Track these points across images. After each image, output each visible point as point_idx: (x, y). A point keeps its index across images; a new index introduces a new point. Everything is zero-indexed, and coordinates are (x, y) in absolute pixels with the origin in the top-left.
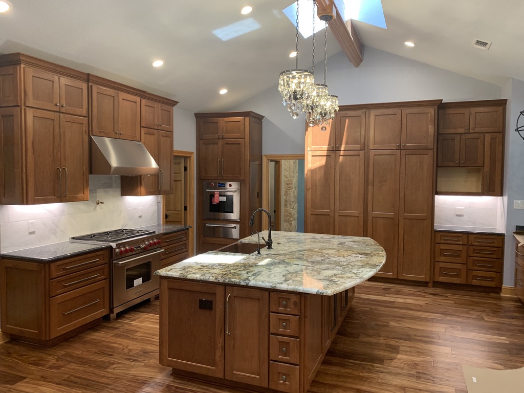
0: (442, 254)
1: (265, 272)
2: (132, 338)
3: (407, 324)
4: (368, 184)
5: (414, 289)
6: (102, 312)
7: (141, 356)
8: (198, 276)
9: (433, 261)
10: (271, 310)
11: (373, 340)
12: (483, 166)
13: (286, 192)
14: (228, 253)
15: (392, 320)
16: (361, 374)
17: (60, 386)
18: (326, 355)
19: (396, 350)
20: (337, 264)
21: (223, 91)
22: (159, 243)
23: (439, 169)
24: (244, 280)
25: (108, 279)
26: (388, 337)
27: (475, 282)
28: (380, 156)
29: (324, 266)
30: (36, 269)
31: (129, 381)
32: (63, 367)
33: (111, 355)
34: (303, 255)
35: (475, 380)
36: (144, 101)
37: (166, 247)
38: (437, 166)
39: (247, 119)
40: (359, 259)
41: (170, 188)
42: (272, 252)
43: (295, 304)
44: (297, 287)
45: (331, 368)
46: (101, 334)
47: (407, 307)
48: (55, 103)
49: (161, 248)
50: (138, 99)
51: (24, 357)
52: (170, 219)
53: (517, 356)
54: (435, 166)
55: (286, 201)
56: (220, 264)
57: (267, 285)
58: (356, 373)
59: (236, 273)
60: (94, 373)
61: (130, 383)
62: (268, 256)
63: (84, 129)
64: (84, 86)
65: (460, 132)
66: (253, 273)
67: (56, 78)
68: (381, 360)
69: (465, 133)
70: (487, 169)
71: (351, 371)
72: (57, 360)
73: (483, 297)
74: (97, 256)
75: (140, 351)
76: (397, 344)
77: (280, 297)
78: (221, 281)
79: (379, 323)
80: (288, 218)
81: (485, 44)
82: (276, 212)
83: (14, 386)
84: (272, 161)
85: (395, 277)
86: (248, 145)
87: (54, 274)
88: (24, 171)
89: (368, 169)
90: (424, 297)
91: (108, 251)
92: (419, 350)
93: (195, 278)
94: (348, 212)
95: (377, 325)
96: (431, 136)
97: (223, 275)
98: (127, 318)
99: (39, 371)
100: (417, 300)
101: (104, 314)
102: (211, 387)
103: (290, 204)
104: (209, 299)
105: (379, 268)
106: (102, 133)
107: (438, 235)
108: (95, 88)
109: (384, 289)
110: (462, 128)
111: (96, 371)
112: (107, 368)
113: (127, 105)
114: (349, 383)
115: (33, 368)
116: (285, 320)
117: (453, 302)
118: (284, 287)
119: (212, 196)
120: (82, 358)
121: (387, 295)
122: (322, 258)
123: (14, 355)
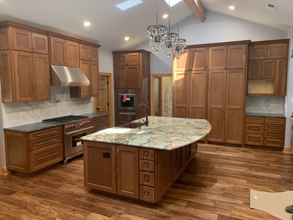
0: (249, 129)
1: (140, 137)
2: (74, 173)
3: (224, 167)
4: (208, 90)
5: (234, 148)
6: (59, 159)
7: (77, 182)
8: (102, 140)
9: (244, 133)
10: (140, 158)
11: (203, 175)
12: (275, 78)
13: (165, 95)
14: (123, 128)
15: (217, 165)
16: (193, 193)
17: (33, 196)
18: (174, 183)
19: (215, 181)
20: (181, 133)
21: (127, 39)
22: (90, 123)
23: (249, 81)
24: (126, 142)
25: (62, 142)
26: (212, 174)
27: (268, 145)
28: (215, 74)
29: (172, 135)
30: (22, 137)
31: (69, 194)
32: (36, 187)
33: (62, 181)
34: (164, 129)
35: (256, 197)
36: (81, 45)
37: (95, 125)
38: (248, 79)
39: (141, 54)
40: (195, 131)
41: (98, 93)
42: (147, 127)
43: (152, 154)
44: (153, 146)
45: (177, 190)
46: (58, 171)
47: (227, 158)
48: (29, 47)
49: (92, 125)
50: (77, 44)
51: (17, 182)
52: (100, 110)
53: (285, 185)
54: (246, 79)
55: (165, 100)
56: (116, 134)
57: (137, 144)
58: (190, 193)
59: (123, 138)
60: (51, 190)
61: (69, 196)
62: (145, 129)
63: (47, 61)
64: (46, 38)
65: (262, 59)
66: (132, 138)
67: (30, 33)
68: (205, 186)
69: (265, 59)
70: (277, 80)
71: (187, 191)
72: (34, 183)
73: (273, 153)
74: (55, 130)
75: (77, 179)
76: (217, 178)
77: (144, 151)
78: (114, 143)
79: (209, 167)
80: (166, 109)
81: (273, 6)
82: (160, 106)
83: (10, 196)
84: (156, 77)
85: (223, 142)
86: (141, 68)
87: (32, 138)
88: (14, 85)
89: (208, 81)
90: (238, 153)
91: (61, 127)
92: (228, 181)
93: (101, 141)
94: (197, 106)
95: (208, 168)
96: (244, 62)
97: (116, 140)
98: (73, 163)
99: (23, 189)
100: (233, 154)
101: (60, 160)
102: (111, 199)
103: (168, 102)
104: (108, 152)
105: (203, 136)
106: (57, 63)
107: (248, 118)
108: (52, 39)
109: (216, 148)
110: (263, 56)
111: (53, 189)
112: (58, 188)
113: (71, 47)
114: (185, 198)
115: (21, 187)
116: (147, 163)
117: (254, 156)
118: (146, 145)
119: (122, 97)
120: (47, 183)
121: (217, 152)
122: (174, 131)
123: (13, 181)
